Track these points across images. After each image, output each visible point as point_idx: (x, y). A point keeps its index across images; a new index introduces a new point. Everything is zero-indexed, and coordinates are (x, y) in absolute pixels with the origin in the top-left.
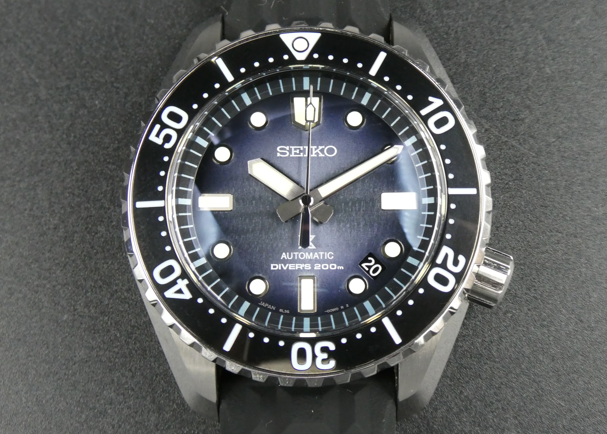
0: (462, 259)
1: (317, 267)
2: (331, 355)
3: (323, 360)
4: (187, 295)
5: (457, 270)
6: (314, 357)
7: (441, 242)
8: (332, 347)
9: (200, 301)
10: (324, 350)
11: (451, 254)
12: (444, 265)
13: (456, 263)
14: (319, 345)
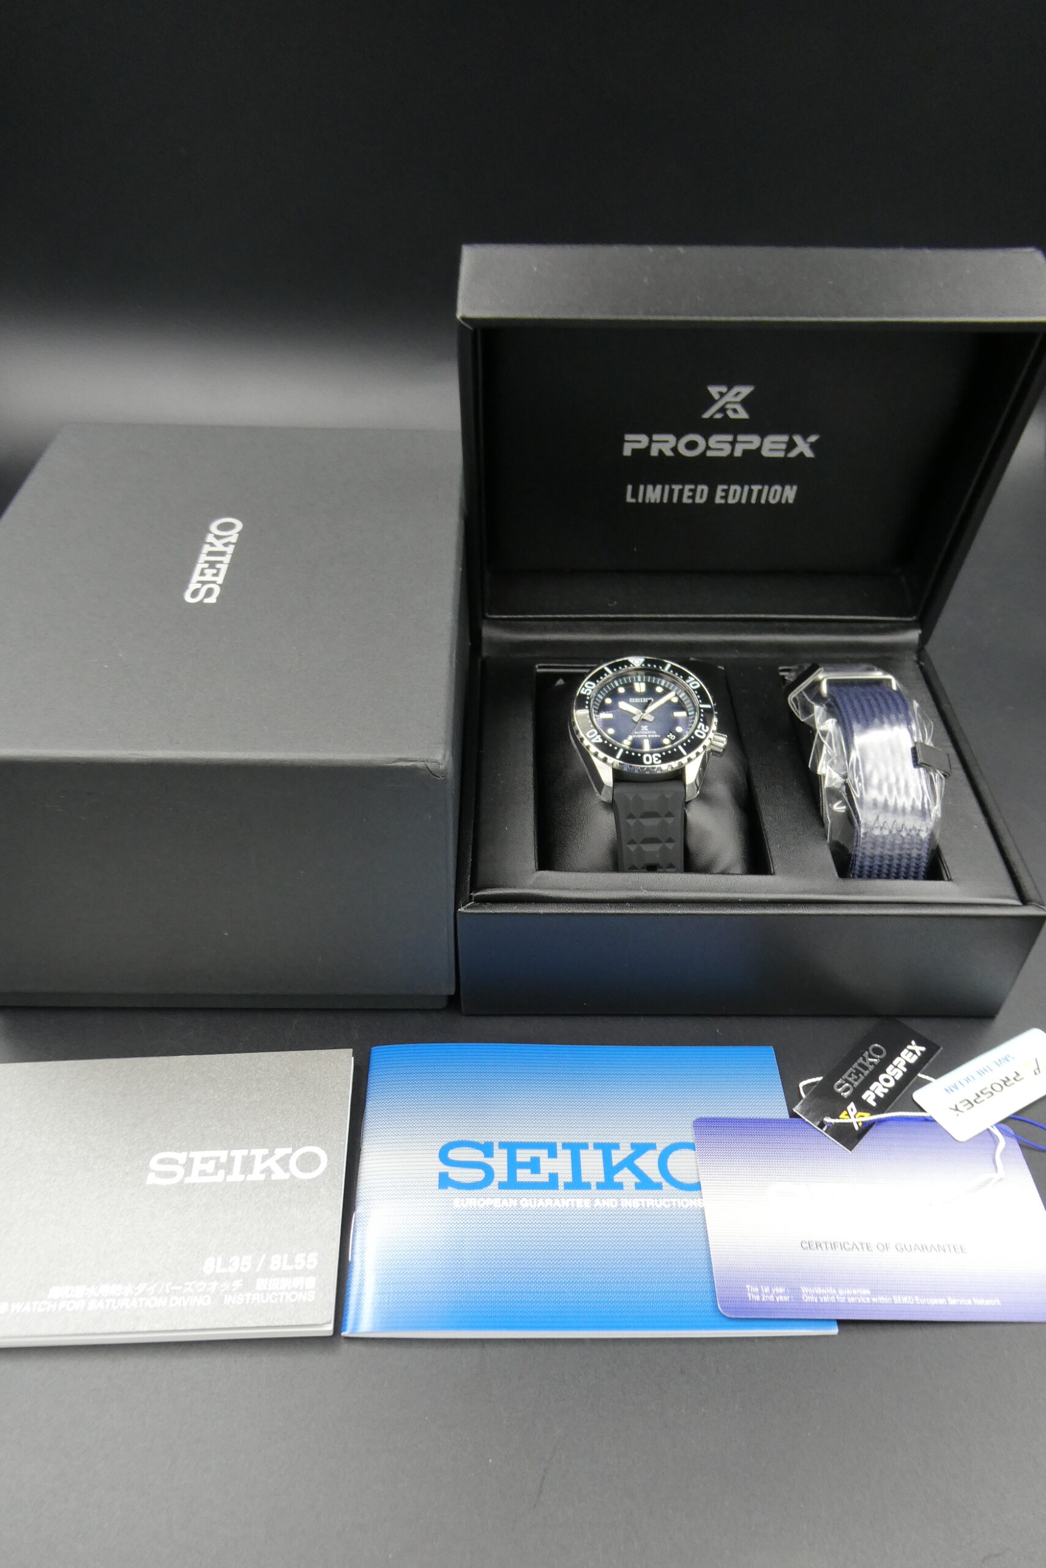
0: (707, 727)
1: (649, 736)
2: (659, 758)
3: (657, 761)
4: (601, 741)
5: (706, 731)
6: (653, 759)
7: (699, 721)
8: (659, 756)
9: (606, 742)
10: (656, 757)
11: (703, 725)
12: (701, 729)
13: (705, 728)
14: (654, 755)
